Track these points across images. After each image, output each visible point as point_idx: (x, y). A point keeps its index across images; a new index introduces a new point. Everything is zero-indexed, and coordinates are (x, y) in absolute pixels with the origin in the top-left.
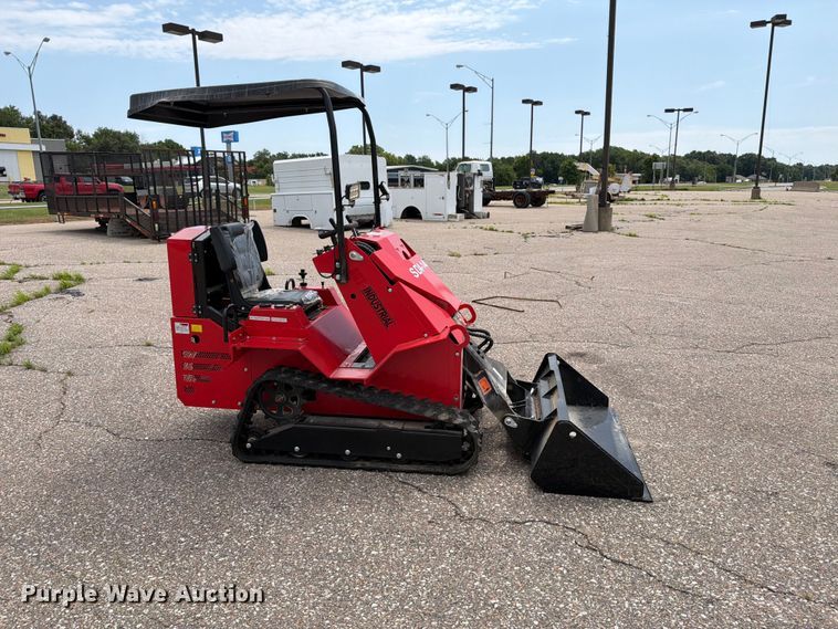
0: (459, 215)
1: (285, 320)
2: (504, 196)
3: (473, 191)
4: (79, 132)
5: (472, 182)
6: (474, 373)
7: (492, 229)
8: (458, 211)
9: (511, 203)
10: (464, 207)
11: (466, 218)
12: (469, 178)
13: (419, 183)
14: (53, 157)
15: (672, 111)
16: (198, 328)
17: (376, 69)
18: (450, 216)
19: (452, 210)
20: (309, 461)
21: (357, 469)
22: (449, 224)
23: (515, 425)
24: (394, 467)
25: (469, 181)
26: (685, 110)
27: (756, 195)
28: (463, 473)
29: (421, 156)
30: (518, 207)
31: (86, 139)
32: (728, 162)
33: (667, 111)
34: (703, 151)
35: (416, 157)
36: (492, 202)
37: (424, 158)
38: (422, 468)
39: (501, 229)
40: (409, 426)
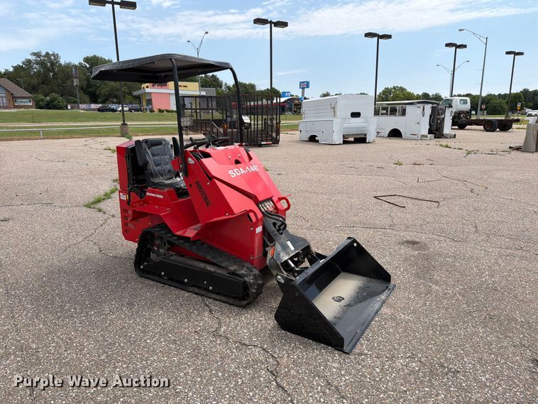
0: (429, 135)
1: (161, 197)
2: (477, 123)
3: (443, 119)
4: (226, 84)
5: (444, 112)
6: (271, 243)
7: (447, 147)
8: (430, 132)
9: (482, 127)
10: (436, 130)
11: (435, 137)
12: (441, 109)
13: (404, 113)
14: (185, 99)
17: (389, 37)
18: (423, 136)
19: (425, 131)
20: (169, 282)
21: (190, 292)
22: (420, 141)
23: (283, 281)
24: (209, 294)
25: (441, 112)
28: (244, 307)
29: (434, 94)
30: (487, 131)
31: (229, 88)
35: (430, 94)
36: (468, 127)
37: (436, 95)
38: (223, 298)
39: (453, 147)
40: (219, 271)
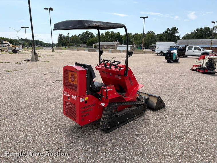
1: (112, 89)
15: (23, 27)
16: (87, 98)
26: (27, 28)
27: (53, 51)
32: (31, 42)
33: (22, 27)
34: (24, 39)
